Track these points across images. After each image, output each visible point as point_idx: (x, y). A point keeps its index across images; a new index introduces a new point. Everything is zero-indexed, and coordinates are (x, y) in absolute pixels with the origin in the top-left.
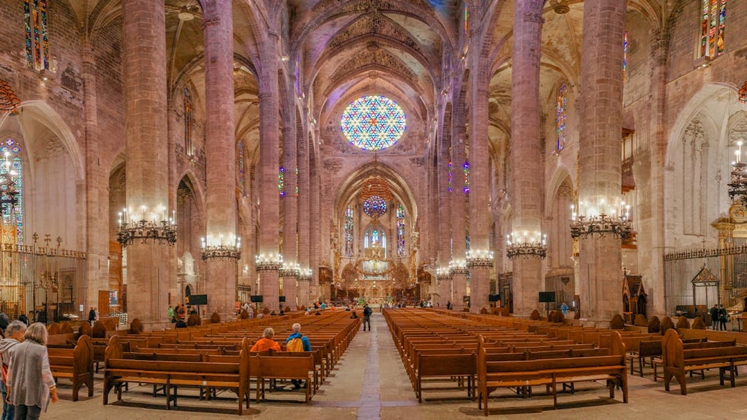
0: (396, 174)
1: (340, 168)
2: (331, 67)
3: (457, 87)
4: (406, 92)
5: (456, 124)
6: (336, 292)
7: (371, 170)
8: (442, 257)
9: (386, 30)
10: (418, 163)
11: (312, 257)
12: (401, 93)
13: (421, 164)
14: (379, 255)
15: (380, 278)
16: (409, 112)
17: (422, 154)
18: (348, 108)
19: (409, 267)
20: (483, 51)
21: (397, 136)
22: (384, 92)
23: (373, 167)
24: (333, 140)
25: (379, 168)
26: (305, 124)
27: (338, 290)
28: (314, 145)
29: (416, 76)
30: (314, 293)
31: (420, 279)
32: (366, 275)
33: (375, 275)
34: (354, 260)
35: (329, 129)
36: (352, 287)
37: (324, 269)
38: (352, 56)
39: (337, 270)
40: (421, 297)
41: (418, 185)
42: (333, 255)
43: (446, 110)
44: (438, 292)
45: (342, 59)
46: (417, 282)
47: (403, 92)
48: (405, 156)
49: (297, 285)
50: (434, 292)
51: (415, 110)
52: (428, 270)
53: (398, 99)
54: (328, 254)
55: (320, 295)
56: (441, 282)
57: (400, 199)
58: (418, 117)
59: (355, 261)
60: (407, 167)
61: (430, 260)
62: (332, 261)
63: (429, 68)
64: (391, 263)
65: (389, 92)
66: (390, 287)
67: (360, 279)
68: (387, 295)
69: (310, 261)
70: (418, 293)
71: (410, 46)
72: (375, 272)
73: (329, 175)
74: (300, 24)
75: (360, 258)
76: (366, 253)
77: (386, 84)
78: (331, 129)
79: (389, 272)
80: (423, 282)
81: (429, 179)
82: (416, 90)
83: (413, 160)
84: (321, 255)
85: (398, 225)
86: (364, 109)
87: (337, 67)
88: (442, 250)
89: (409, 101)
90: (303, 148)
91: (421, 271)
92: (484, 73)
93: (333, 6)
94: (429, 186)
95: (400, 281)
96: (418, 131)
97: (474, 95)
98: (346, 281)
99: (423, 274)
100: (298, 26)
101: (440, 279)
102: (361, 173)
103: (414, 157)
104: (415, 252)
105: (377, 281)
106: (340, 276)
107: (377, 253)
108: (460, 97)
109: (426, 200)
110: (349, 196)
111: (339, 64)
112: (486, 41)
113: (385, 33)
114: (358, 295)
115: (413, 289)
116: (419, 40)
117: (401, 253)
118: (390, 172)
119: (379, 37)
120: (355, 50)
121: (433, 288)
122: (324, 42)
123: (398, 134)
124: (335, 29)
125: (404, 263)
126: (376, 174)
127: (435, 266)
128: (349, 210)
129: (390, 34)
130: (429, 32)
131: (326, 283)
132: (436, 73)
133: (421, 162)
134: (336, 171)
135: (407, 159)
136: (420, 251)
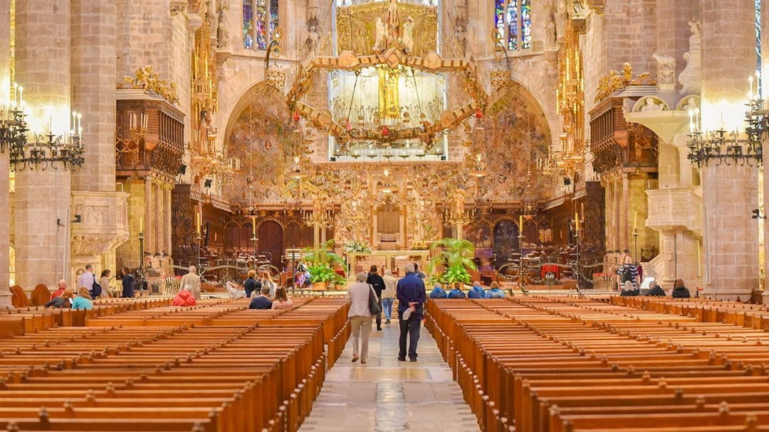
6: (199, 217)
8: (711, 46)
11: (86, 52)
14: (407, 40)
15: (412, 152)
19: (551, 98)
27: (209, 208)
30: (93, 224)
31: (605, 160)
32: (345, 137)
33: (389, 137)
34: (285, 69)
36: (277, 197)
37: (138, 105)
39: (203, 115)
40: (611, 243)
42: (181, 42)
44: (691, 222)
46: (589, 174)
49: (12, 189)
50: (673, 221)
52: (647, 114)
54: (158, 38)
55: (122, 231)
56: (710, 171)
59: (292, 70)
61: (653, 67)
62: (179, 72)
64: (467, 77)
66: (460, 199)
67: (315, 159)
68: (448, 233)
69: (75, 70)
70: (596, 227)
72: (388, 122)
75: (314, 56)
76: (342, 29)
79: (457, 123)
80: (618, 176)
84: (124, 40)
88: (714, 18)
91: (608, 118)
95: (510, 166)
98: (245, 169)
99: (621, 137)
101: (702, 155)
104: (580, 26)
105: (397, 168)
106: (219, 144)
114: (305, 238)
115: (567, 208)
117: (511, 35)
121: (669, 200)
125: (525, 82)
127: (681, 98)
131: (152, 175)
136: (605, 22)
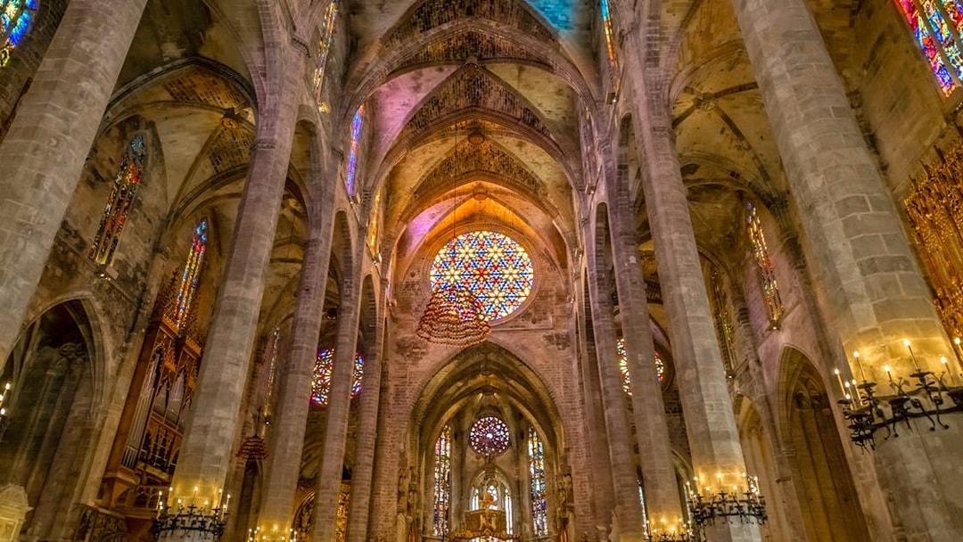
0: (523, 368)
1: (423, 353)
2: (415, 171)
3: (610, 164)
4: (530, 222)
5: (619, 229)
7: (478, 363)
9: (493, 100)
10: (558, 344)
12: (521, 222)
13: (565, 345)
14: (493, 525)
16: (537, 254)
17: (565, 327)
18: (442, 252)
20: (649, 53)
21: (519, 297)
22: (498, 225)
23: (482, 356)
24: (415, 305)
25: (492, 357)
26: (358, 255)
28: (377, 302)
29: (544, 184)
35: (410, 286)
38: (446, 154)
41: (562, 384)
43: (597, 222)
45: (432, 158)
47: (527, 222)
48: (536, 330)
51: (545, 250)
53: (520, 235)
57: (533, 420)
58: (553, 263)
60: (541, 351)
63: (561, 159)
65: (506, 224)
71: (530, 125)
73: (403, 366)
74: (360, 66)
77: (501, 211)
78: (413, 286)
81: (580, 371)
82: (546, 211)
83: (549, 338)
85: (532, 470)
86: (467, 253)
87: (424, 171)
89: (537, 237)
90: (349, 296)
92: (658, 96)
93: (412, 41)
94: (581, 384)
96: (554, 288)
97: (646, 140)
100: (357, 69)
102: (462, 367)
103: (550, 333)
107: (490, 520)
108: (619, 179)
109: (579, 412)
110: (442, 413)
111: (426, 169)
112: (650, 32)
113: (492, 107)
116: (542, 111)
118: (512, 364)
119: (483, 113)
120: (452, 142)
122: (403, 118)
123: (522, 294)
124: (419, 95)
126: (487, 371)
128: (443, 442)
129: (498, 108)
130: (556, 97)
132: (573, 166)
133: (563, 341)
134: (416, 358)
135: (540, 337)
136: (575, 516)
